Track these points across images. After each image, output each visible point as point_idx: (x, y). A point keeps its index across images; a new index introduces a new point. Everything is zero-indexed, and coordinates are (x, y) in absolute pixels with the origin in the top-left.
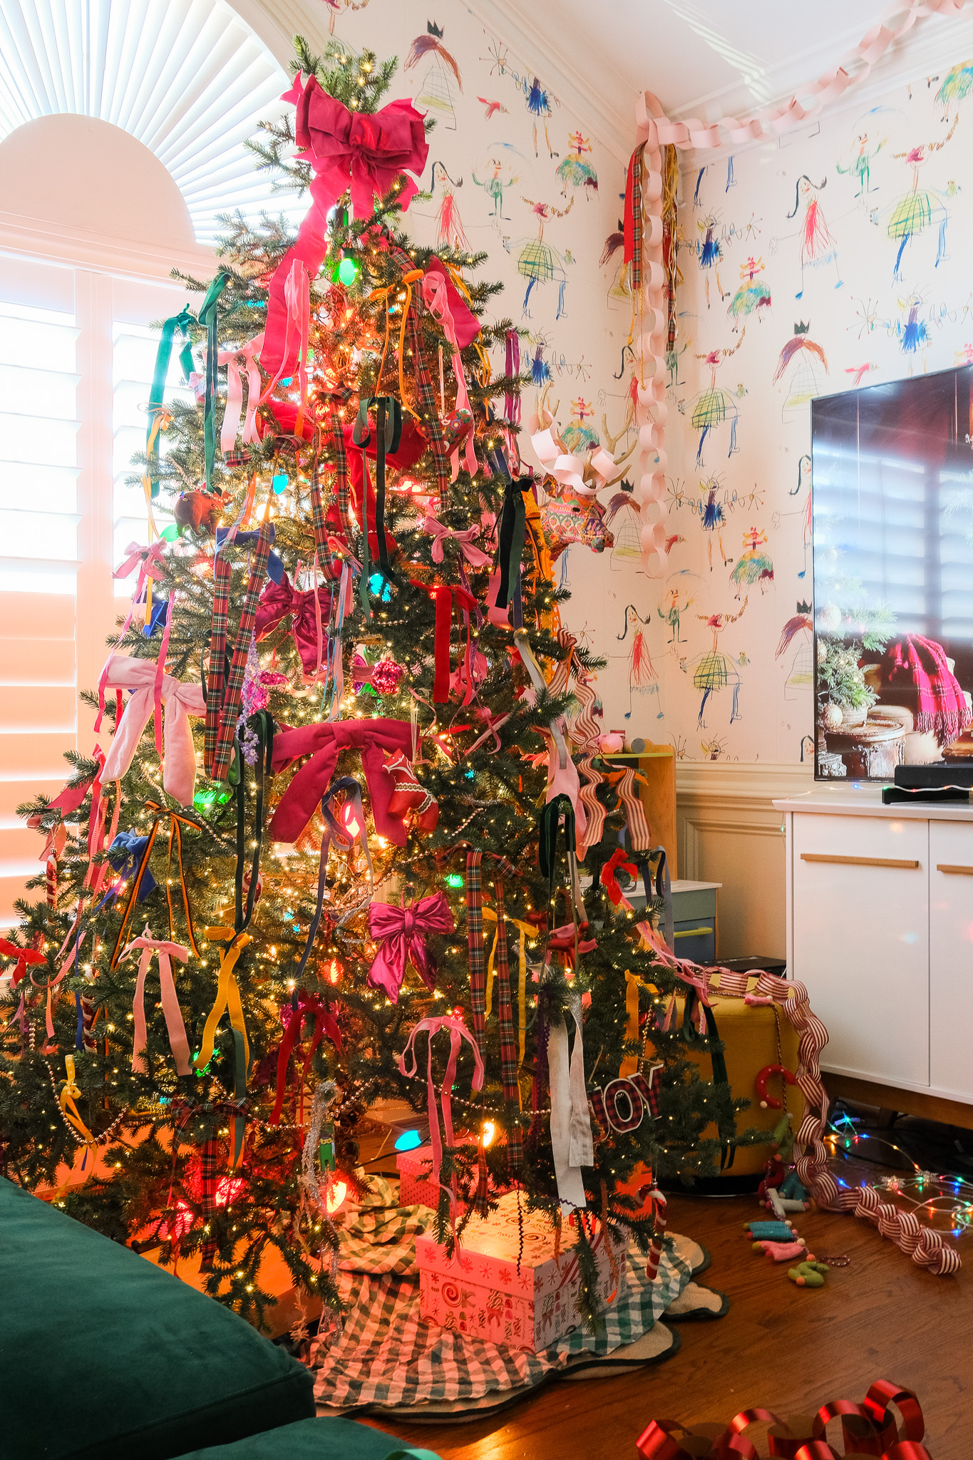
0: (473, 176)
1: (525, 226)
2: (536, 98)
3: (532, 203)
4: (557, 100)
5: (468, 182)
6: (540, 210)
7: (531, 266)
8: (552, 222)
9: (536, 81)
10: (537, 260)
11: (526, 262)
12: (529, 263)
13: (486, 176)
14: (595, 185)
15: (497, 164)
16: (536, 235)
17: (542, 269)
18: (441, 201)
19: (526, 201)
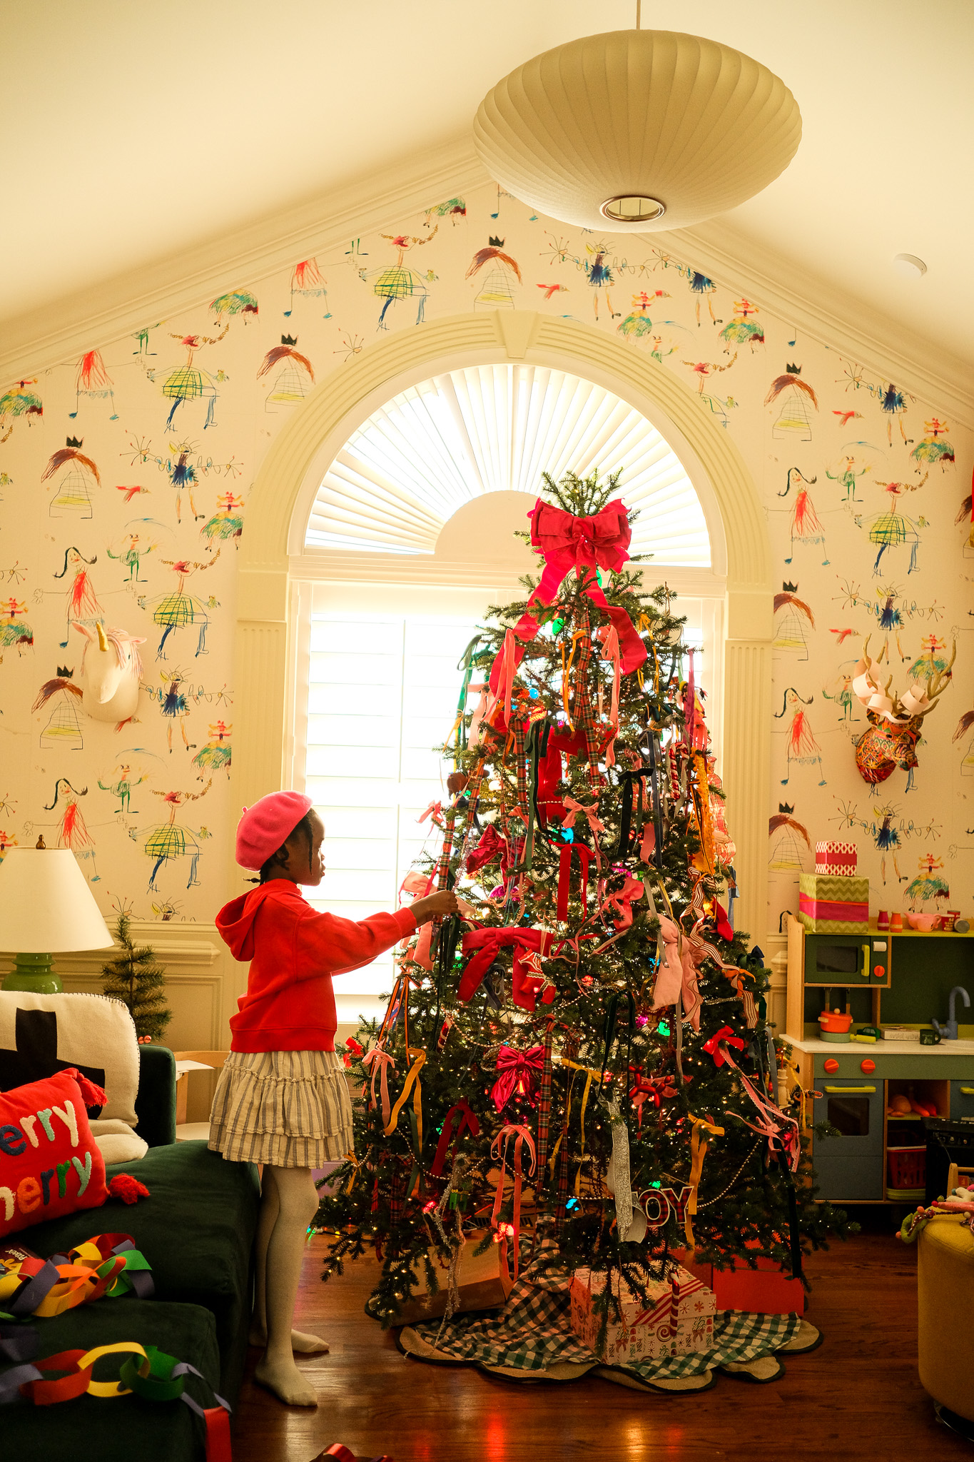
0: (827, 473)
1: (876, 504)
2: (891, 399)
3: (884, 484)
4: (912, 397)
5: (822, 479)
6: (893, 489)
7: (883, 535)
8: (905, 497)
9: (892, 387)
10: (889, 529)
11: (877, 532)
12: (880, 533)
13: (839, 471)
14: (952, 458)
15: (851, 460)
16: (889, 508)
17: (894, 536)
18: (796, 497)
19: (878, 483)
